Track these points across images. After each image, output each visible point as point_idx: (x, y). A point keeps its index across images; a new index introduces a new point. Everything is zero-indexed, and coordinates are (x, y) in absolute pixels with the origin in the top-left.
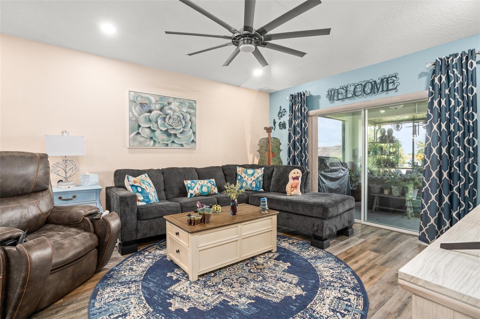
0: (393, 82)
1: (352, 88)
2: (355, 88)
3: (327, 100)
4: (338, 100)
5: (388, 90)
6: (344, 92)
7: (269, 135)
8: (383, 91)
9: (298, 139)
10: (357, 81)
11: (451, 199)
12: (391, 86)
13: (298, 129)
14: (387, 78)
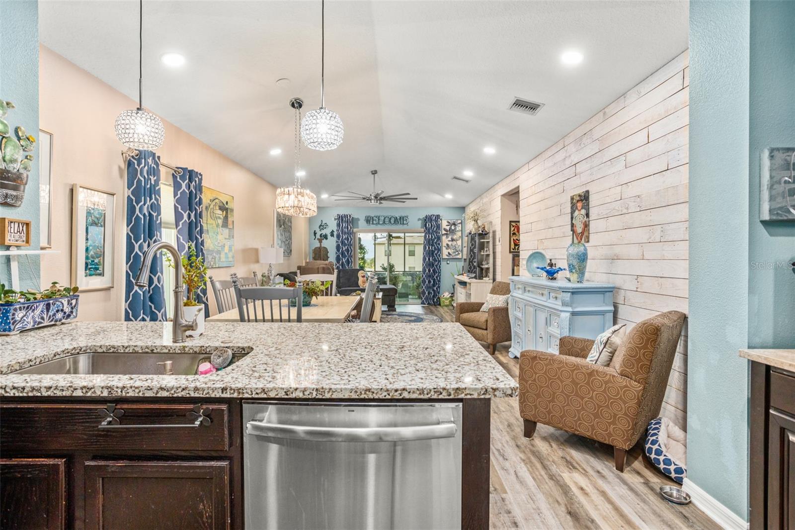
0: (406, 220)
1: (383, 218)
2: (385, 219)
3: (365, 223)
4: (373, 224)
5: (403, 224)
6: (377, 220)
7: (321, 245)
8: (401, 223)
9: (346, 249)
10: (386, 214)
11: (434, 282)
12: (405, 222)
13: (346, 242)
14: (403, 217)
